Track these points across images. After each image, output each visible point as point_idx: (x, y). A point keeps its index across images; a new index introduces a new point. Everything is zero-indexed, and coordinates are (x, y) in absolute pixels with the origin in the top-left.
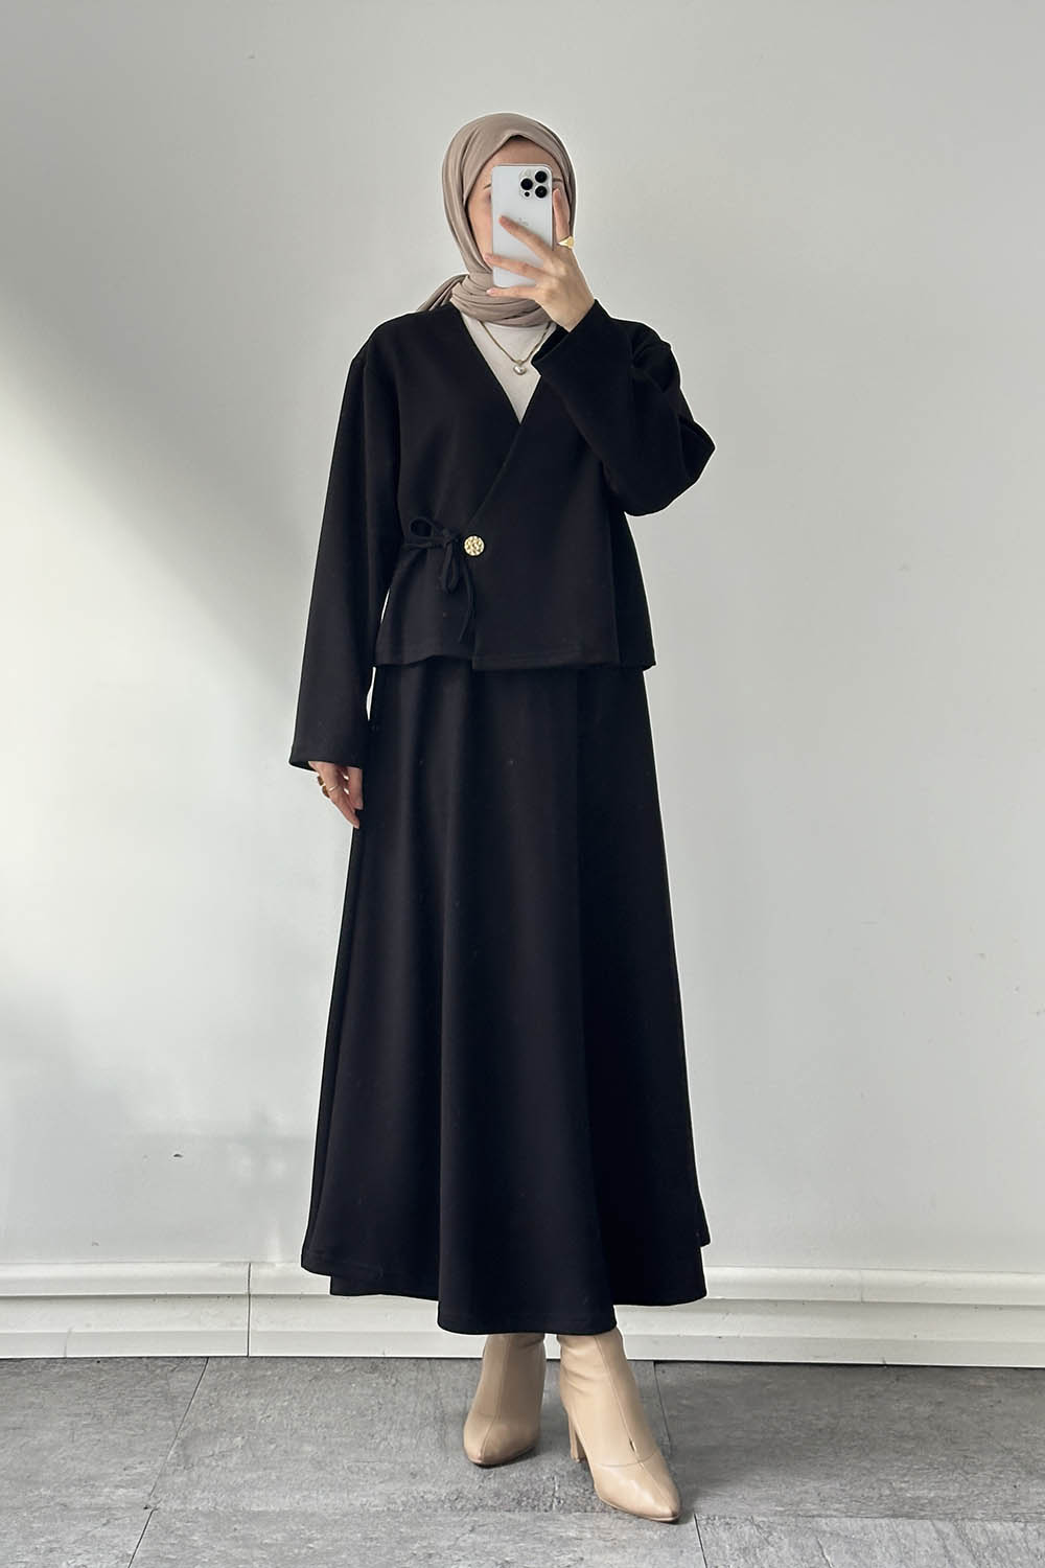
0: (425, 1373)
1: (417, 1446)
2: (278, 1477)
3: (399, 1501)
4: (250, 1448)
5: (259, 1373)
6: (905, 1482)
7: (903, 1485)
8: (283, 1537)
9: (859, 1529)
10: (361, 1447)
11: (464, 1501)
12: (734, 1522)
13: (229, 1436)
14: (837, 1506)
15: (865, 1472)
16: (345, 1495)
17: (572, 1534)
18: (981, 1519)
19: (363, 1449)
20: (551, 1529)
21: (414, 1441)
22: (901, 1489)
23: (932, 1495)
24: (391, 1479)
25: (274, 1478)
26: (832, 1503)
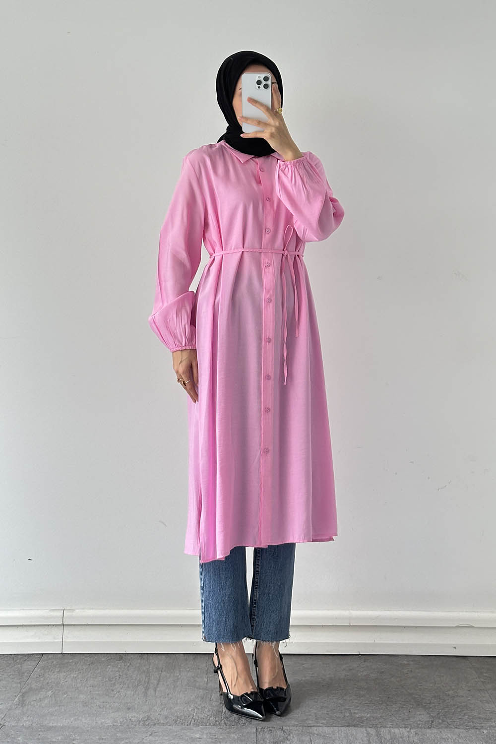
0: (145, 661)
1: (133, 695)
2: (65, 710)
3: (119, 722)
4: (55, 697)
5: (66, 661)
6: (358, 710)
7: (356, 711)
8: (61, 738)
9: (331, 732)
10: (107, 695)
11: (149, 721)
12: (273, 729)
13: (46, 691)
14: (323, 721)
15: (339, 705)
16: (94, 718)
17: (198, 736)
18: (390, 727)
19: (107, 697)
20: (188, 734)
21: (132, 693)
22: (355, 713)
23: (368, 716)
24: (117, 711)
25: (63, 710)
26: (321, 720)
